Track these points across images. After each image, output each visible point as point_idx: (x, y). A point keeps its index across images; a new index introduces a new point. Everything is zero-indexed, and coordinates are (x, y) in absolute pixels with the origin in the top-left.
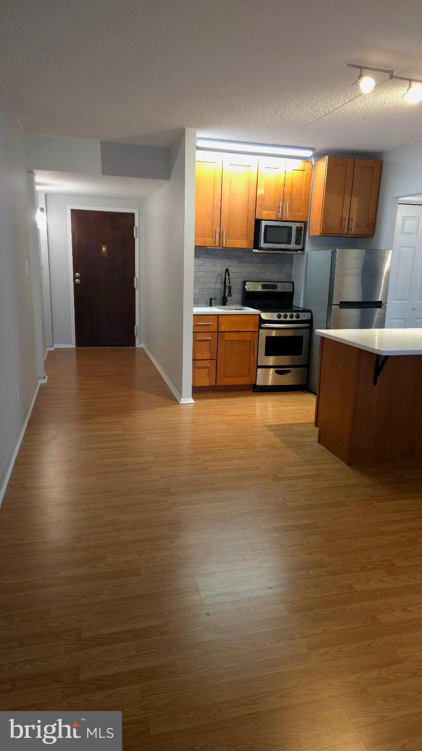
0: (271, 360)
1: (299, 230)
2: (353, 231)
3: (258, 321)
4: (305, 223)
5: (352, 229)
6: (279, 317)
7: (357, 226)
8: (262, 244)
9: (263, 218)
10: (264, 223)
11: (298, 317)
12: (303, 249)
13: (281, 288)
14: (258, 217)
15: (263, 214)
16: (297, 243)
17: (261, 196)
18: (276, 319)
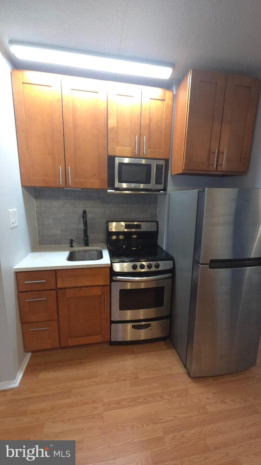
0: (129, 315)
1: (159, 168)
2: (224, 167)
3: (108, 275)
4: (167, 161)
5: (222, 165)
6: (134, 267)
7: (228, 161)
8: (117, 184)
9: (117, 155)
10: (117, 161)
11: (157, 266)
12: (165, 189)
13: (145, 227)
14: (111, 153)
15: (117, 150)
16: (158, 182)
17: (113, 129)
18: (131, 270)
